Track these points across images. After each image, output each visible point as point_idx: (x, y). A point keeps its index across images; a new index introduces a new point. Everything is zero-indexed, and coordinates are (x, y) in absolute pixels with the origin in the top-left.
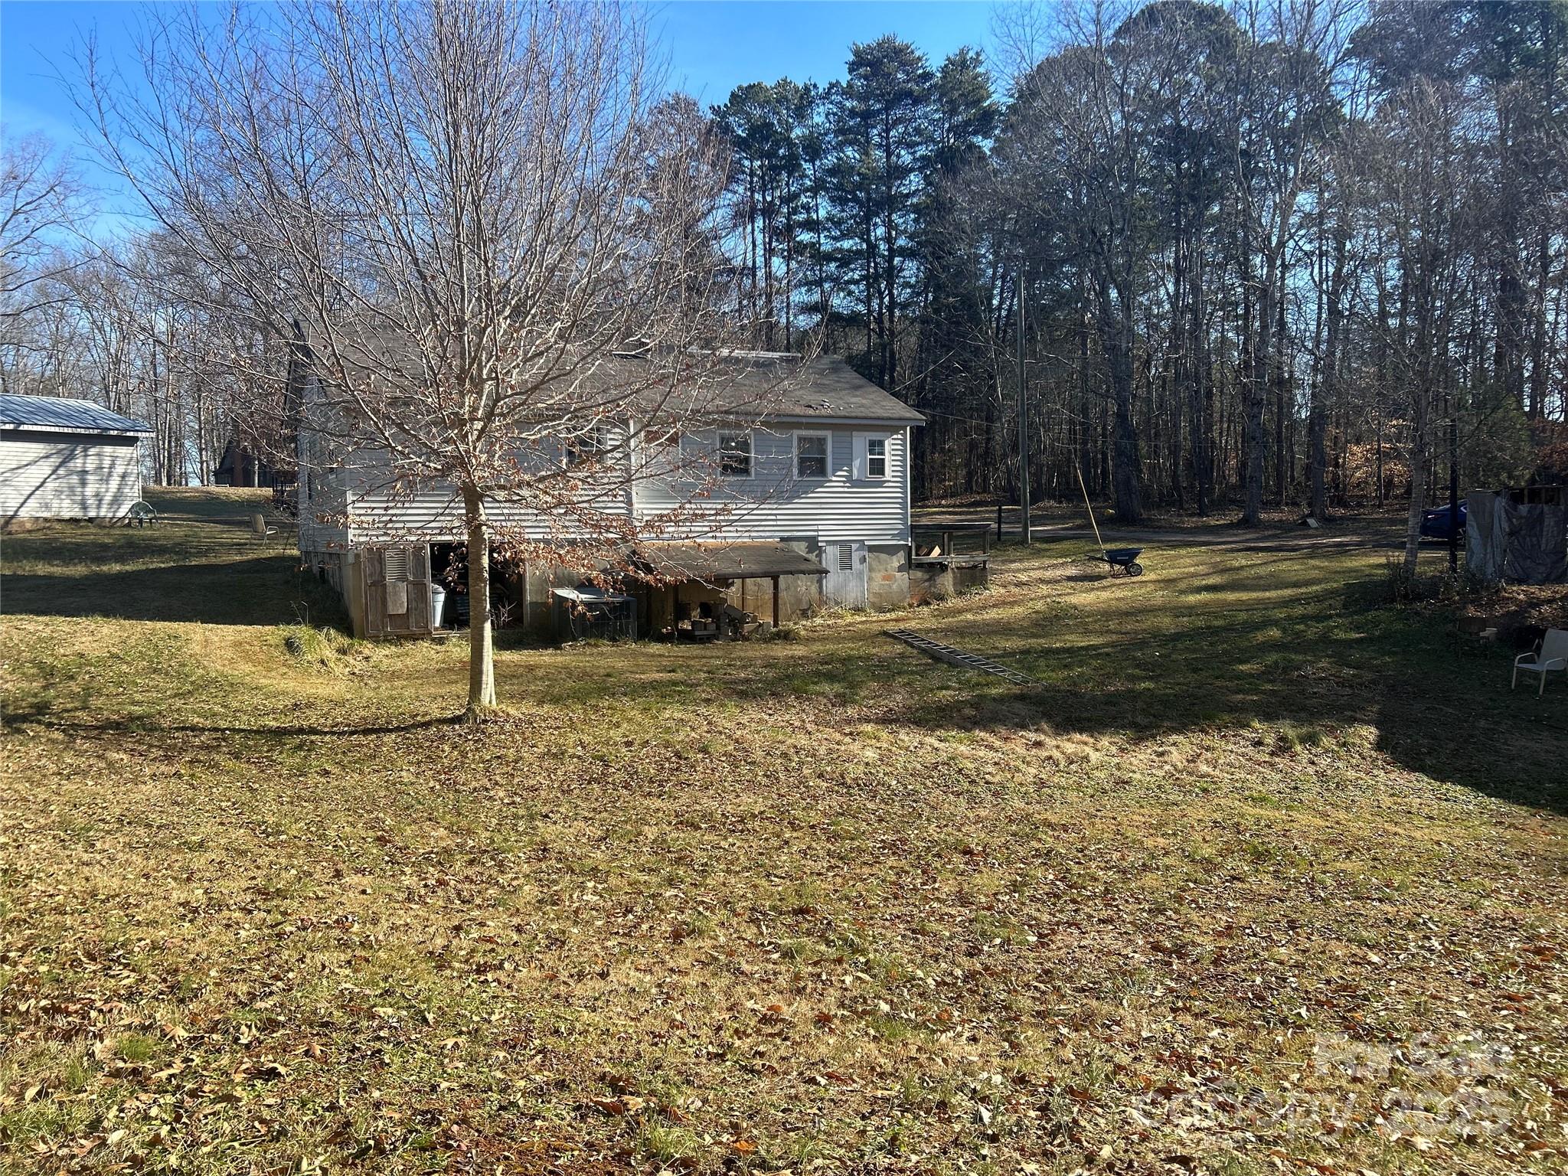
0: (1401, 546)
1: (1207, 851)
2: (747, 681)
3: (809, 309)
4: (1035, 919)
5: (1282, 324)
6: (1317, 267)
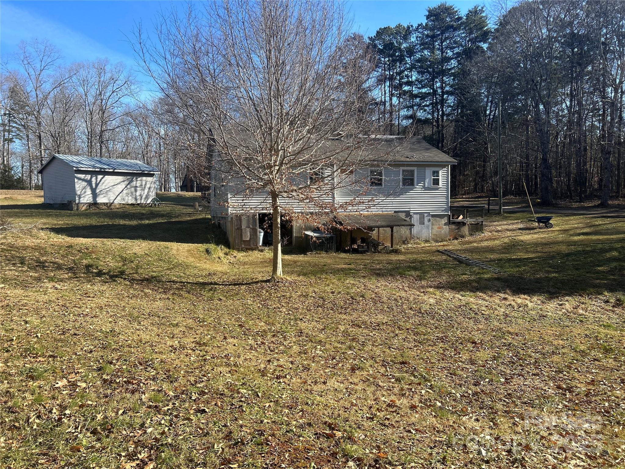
1: (582, 347)
2: (380, 269)
3: (407, 117)
4: (504, 372)
5: (621, 117)
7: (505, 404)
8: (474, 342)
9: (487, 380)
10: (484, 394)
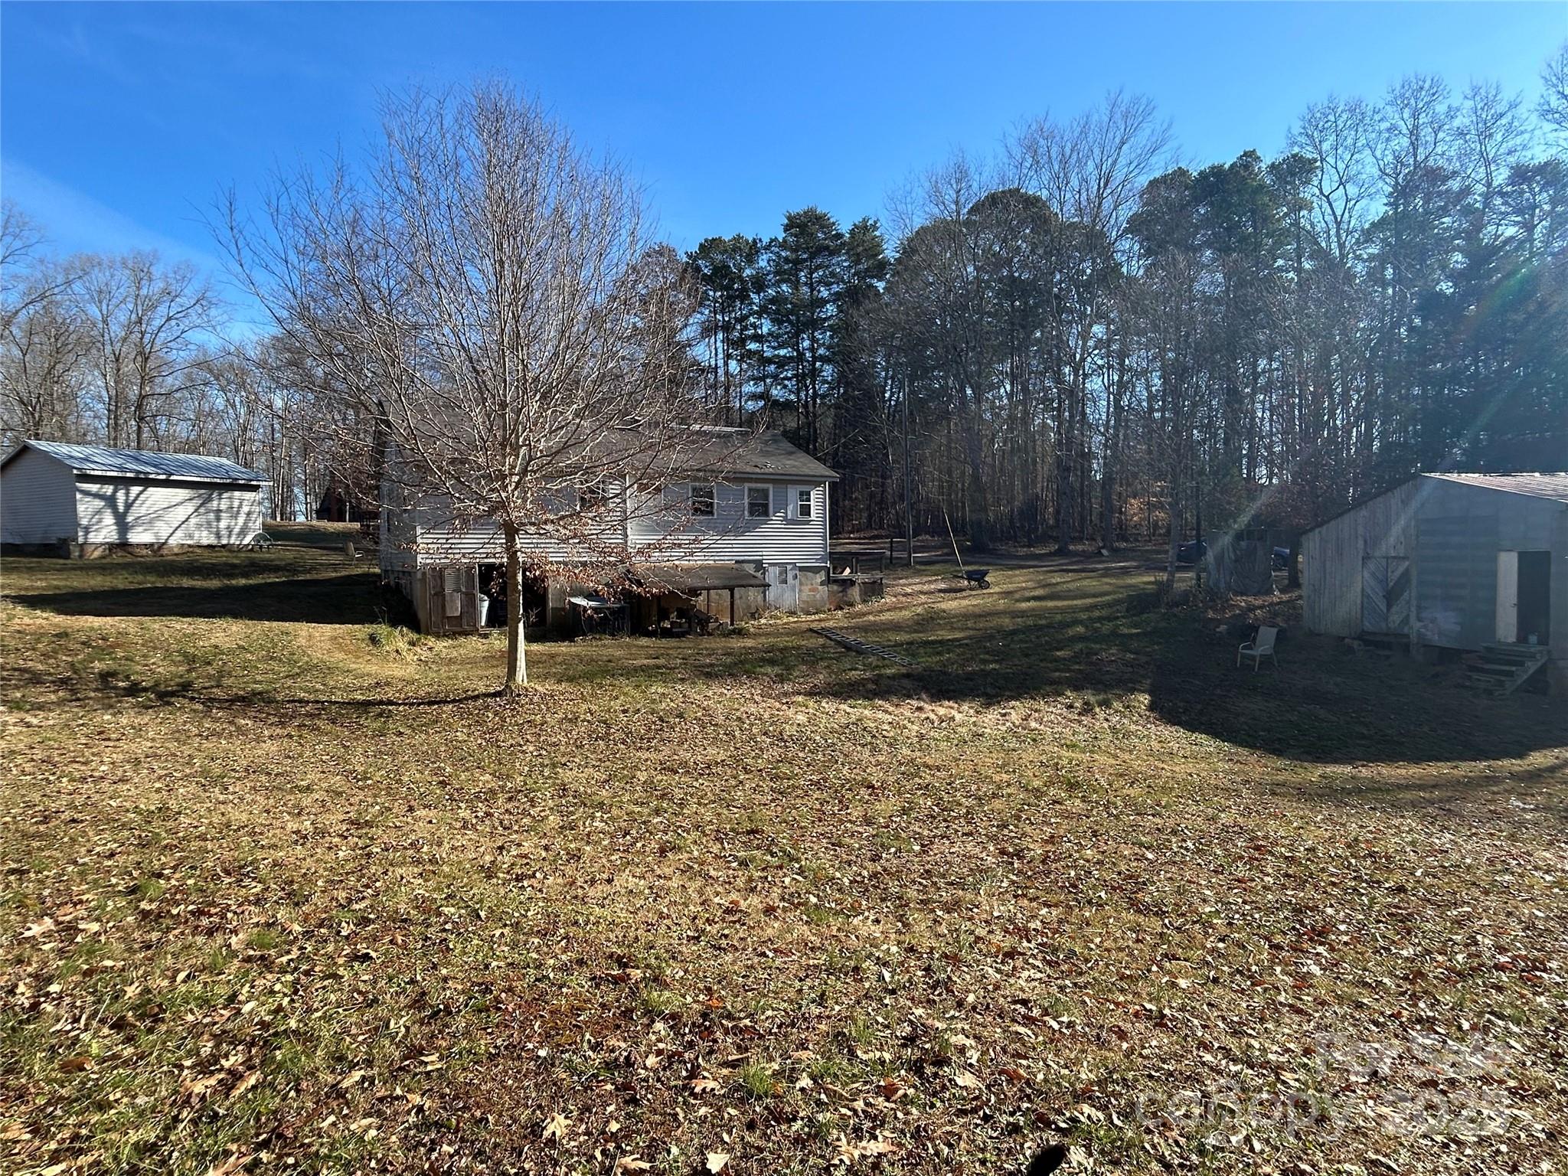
0: (1164, 569)
1: (1036, 783)
2: (712, 665)
3: (754, 397)
4: (918, 834)
5: (1084, 414)
6: (1106, 376)
7: (921, 888)
8: (870, 787)
9: (893, 850)
10: (889, 874)
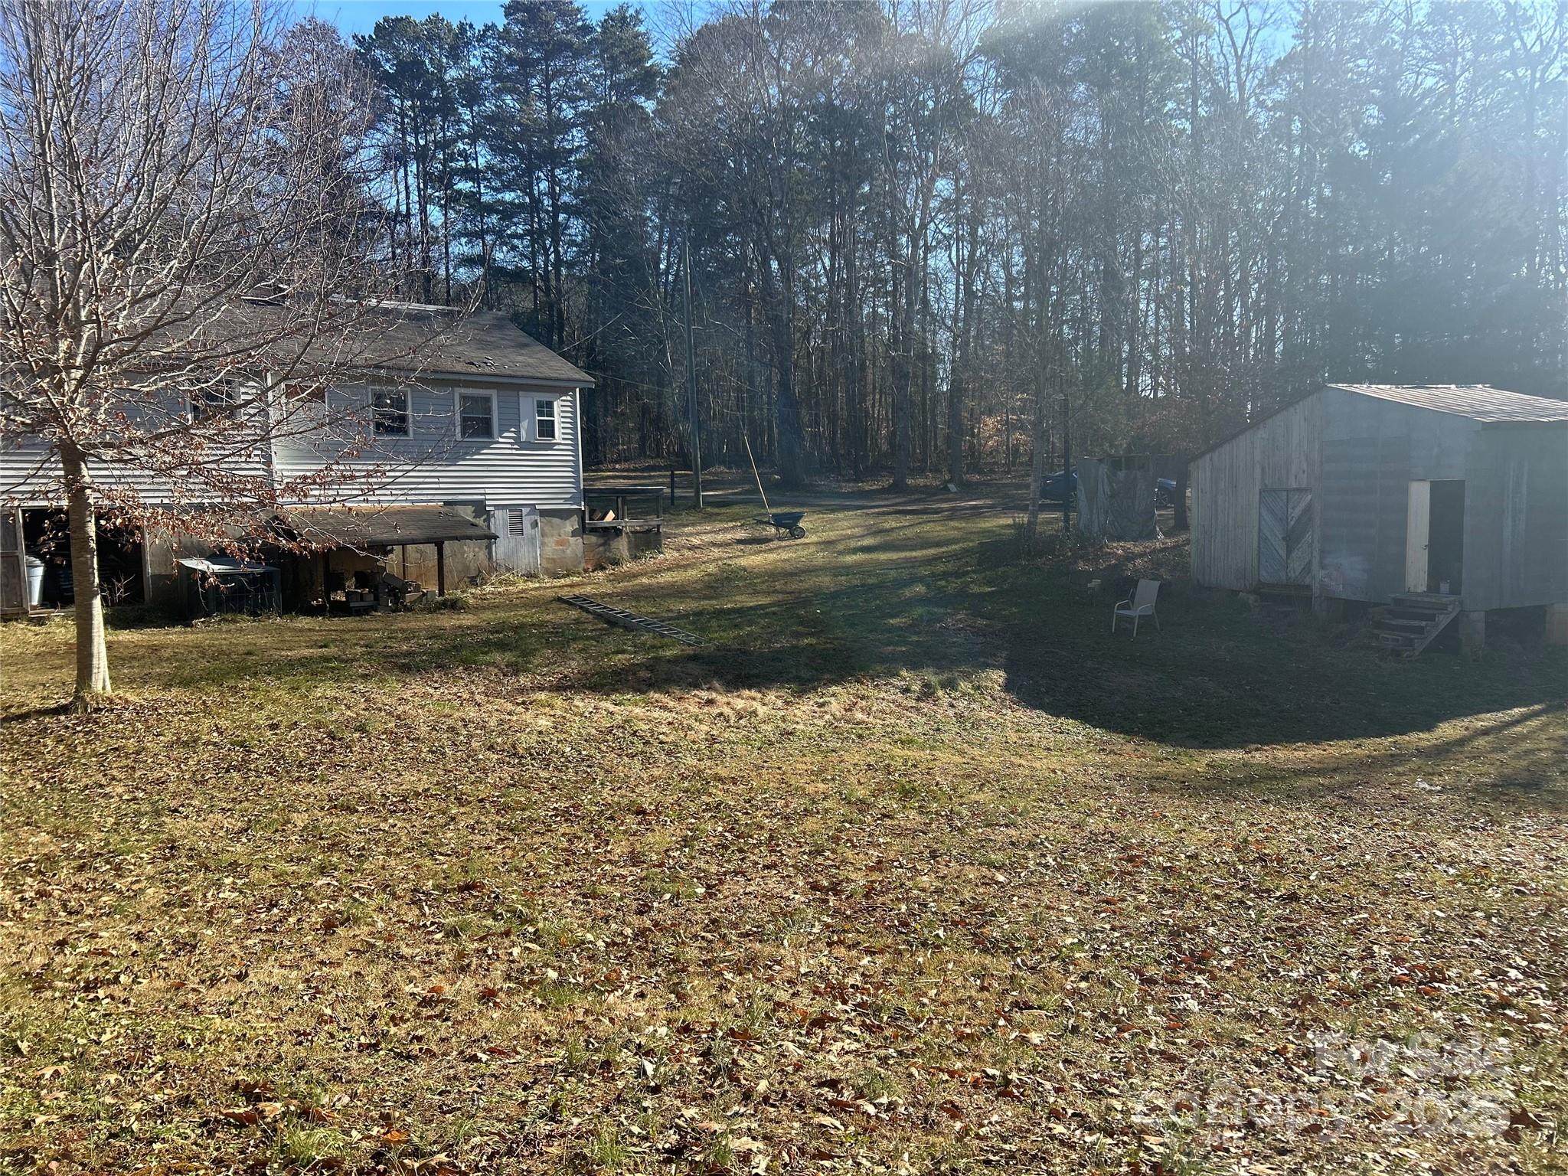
0: (1025, 509)
1: (861, 793)
2: (409, 654)
3: (468, 261)
4: (704, 871)
5: (925, 302)
6: (954, 249)
7: (705, 945)
8: (641, 812)
9: (667, 896)
10: (661, 930)
